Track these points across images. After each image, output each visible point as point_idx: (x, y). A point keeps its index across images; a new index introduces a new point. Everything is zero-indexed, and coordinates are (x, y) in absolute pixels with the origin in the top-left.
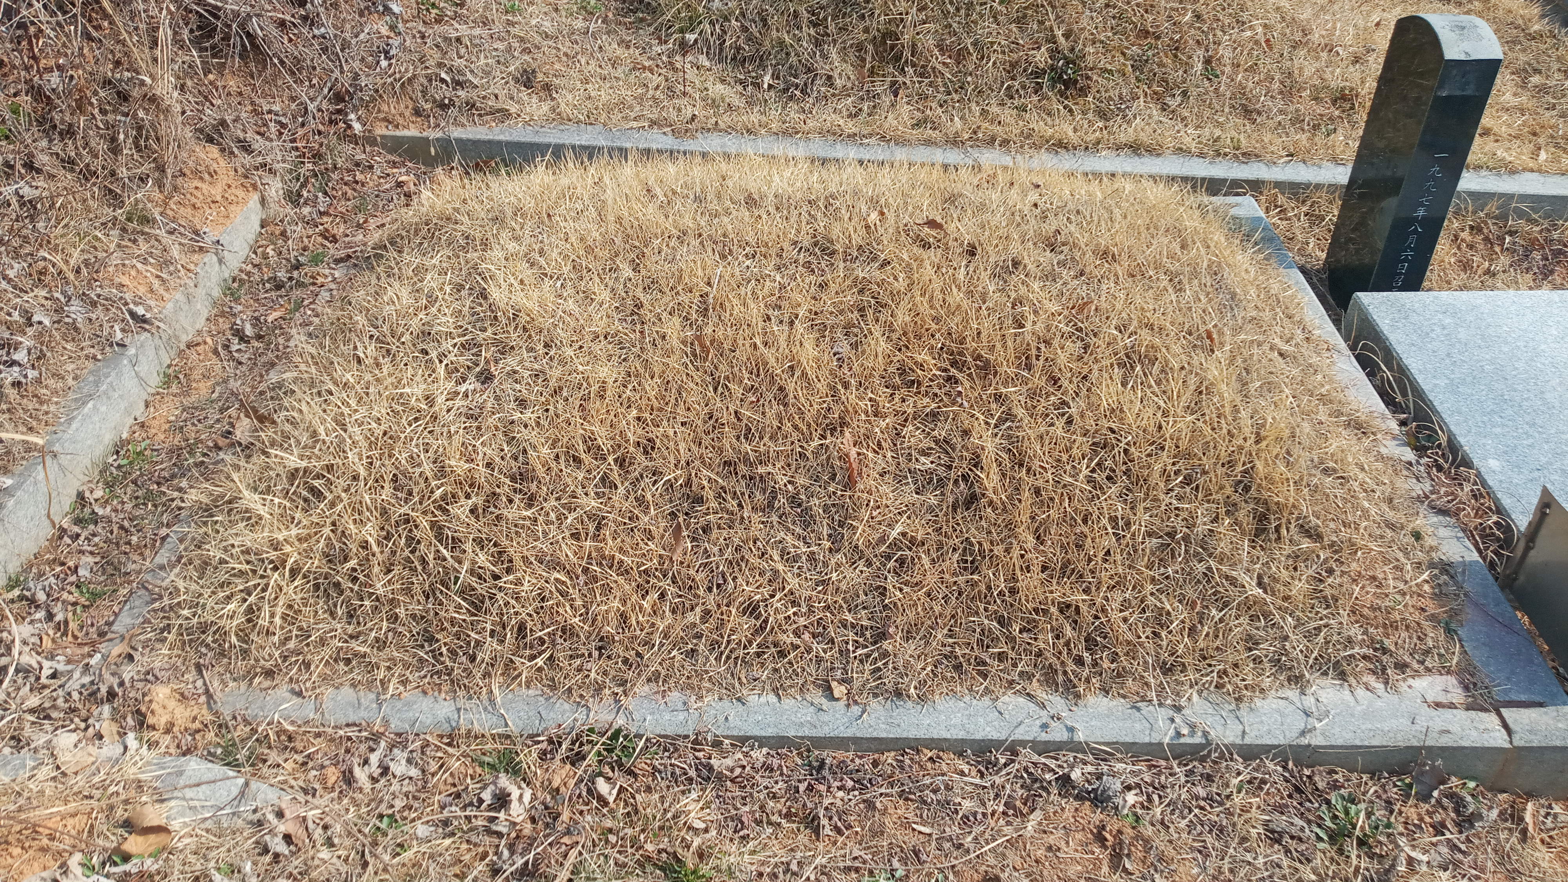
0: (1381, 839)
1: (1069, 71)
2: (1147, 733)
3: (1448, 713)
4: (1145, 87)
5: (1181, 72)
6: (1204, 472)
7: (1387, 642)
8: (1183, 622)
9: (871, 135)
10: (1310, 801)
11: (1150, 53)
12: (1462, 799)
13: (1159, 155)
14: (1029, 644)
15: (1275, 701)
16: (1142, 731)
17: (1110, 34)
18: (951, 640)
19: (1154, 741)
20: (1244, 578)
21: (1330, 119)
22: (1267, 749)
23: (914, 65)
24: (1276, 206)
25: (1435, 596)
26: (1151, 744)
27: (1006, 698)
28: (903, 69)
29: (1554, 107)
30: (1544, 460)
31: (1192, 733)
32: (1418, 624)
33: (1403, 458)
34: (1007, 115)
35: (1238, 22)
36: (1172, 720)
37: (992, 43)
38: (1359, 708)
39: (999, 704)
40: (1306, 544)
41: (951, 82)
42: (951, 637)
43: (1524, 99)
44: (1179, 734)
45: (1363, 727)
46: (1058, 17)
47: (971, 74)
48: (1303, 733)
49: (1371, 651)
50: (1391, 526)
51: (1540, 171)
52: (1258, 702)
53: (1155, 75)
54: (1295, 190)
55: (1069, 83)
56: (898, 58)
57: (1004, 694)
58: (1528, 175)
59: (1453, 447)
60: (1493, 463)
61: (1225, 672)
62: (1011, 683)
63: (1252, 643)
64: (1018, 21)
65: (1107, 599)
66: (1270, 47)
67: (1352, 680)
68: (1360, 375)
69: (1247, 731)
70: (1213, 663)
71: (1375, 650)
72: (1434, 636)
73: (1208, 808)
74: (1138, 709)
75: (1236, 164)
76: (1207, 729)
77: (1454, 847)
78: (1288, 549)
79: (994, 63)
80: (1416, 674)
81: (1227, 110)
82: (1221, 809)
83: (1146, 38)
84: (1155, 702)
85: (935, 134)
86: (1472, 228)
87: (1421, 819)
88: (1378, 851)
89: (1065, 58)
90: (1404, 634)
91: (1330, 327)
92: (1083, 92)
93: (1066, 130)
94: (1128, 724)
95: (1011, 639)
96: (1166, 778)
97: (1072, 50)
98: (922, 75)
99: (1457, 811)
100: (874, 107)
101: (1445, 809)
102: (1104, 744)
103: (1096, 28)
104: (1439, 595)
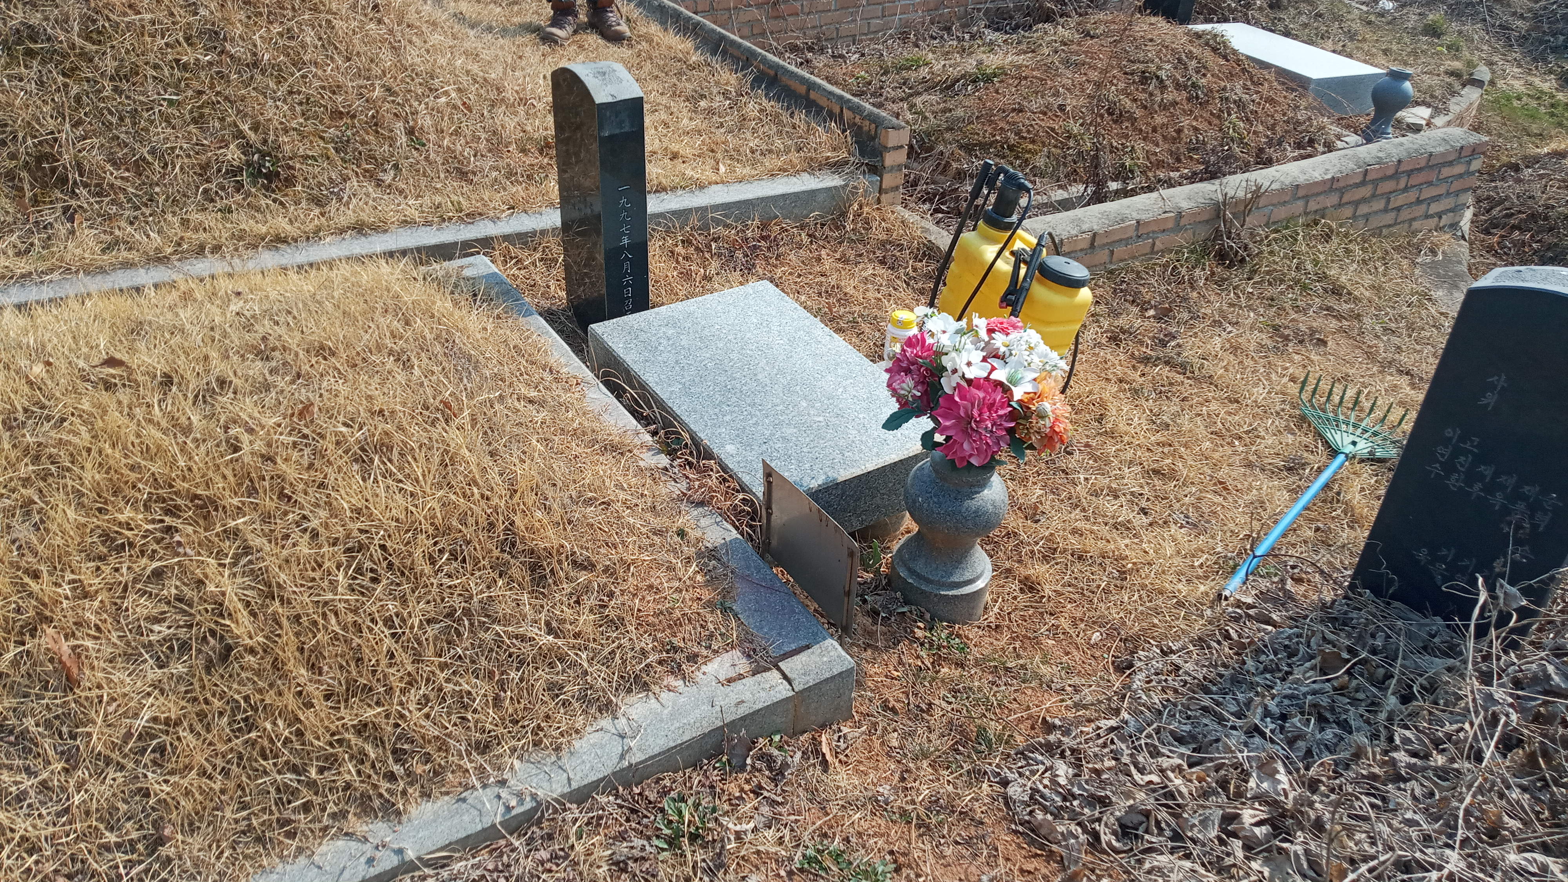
0: (710, 825)
1: (267, 164)
2: (478, 820)
3: (738, 686)
4: (354, 167)
5: (386, 147)
6: (468, 543)
7: (675, 640)
8: (485, 696)
9: (51, 271)
10: (646, 817)
11: (349, 133)
12: (771, 756)
13: (386, 231)
14: (334, 781)
15: (591, 736)
16: (473, 821)
17: (302, 120)
18: (244, 813)
19: (486, 826)
20: (532, 631)
21: (540, 167)
22: (594, 786)
23: (86, 185)
24: (512, 258)
25: (708, 583)
26: (484, 830)
27: (324, 848)
28: (73, 192)
29: (722, 125)
30: (767, 433)
31: (521, 802)
32: (698, 614)
33: (660, 466)
34: (210, 219)
35: (431, 90)
36: (499, 797)
37: (173, 149)
38: (666, 712)
39: (316, 858)
40: (583, 577)
41: (136, 196)
42: (244, 809)
43: (697, 123)
44: (508, 809)
45: (673, 728)
46: (239, 112)
47: (157, 185)
48: (622, 757)
49: (665, 654)
50: (658, 532)
51: (723, 182)
52: (577, 744)
53: (360, 153)
54: (523, 239)
55: (271, 176)
56: (64, 180)
57: (320, 844)
58: (714, 187)
59: (696, 442)
60: (730, 448)
61: (539, 727)
62: (325, 829)
63: (556, 689)
64: (195, 121)
65: (401, 704)
66: (470, 109)
67: (656, 689)
68: (611, 399)
69: (571, 776)
70: (526, 723)
71: (668, 652)
72: (713, 619)
73: (554, 868)
74: (464, 800)
75: (462, 226)
76: (533, 790)
77: (773, 803)
78: (567, 587)
79: (182, 168)
80: (707, 660)
81: (442, 176)
82: (566, 863)
83: (342, 118)
84: (478, 785)
85: (133, 256)
86: (683, 242)
87: (742, 790)
88: (710, 838)
89: (259, 151)
90: (689, 627)
91: (576, 361)
92: (290, 182)
93: (282, 224)
94: (456, 820)
95: (312, 785)
96: (509, 856)
97: (265, 142)
98: (99, 194)
99: (770, 769)
100: (49, 238)
101: (760, 770)
102: (438, 850)
103: (285, 116)
104: (712, 581)
